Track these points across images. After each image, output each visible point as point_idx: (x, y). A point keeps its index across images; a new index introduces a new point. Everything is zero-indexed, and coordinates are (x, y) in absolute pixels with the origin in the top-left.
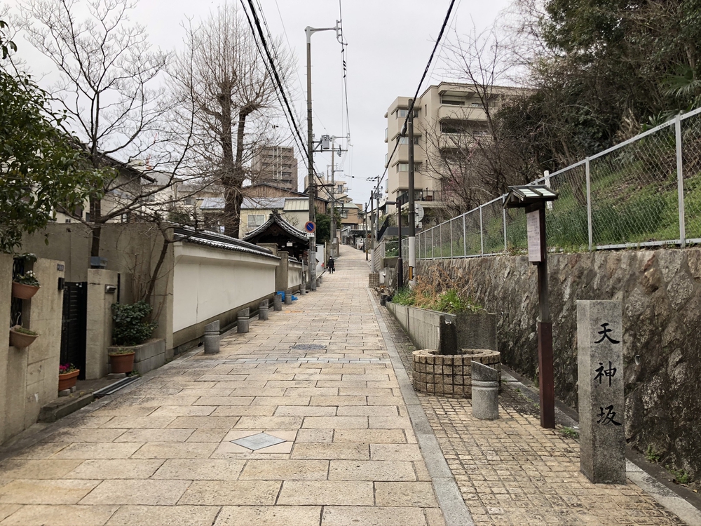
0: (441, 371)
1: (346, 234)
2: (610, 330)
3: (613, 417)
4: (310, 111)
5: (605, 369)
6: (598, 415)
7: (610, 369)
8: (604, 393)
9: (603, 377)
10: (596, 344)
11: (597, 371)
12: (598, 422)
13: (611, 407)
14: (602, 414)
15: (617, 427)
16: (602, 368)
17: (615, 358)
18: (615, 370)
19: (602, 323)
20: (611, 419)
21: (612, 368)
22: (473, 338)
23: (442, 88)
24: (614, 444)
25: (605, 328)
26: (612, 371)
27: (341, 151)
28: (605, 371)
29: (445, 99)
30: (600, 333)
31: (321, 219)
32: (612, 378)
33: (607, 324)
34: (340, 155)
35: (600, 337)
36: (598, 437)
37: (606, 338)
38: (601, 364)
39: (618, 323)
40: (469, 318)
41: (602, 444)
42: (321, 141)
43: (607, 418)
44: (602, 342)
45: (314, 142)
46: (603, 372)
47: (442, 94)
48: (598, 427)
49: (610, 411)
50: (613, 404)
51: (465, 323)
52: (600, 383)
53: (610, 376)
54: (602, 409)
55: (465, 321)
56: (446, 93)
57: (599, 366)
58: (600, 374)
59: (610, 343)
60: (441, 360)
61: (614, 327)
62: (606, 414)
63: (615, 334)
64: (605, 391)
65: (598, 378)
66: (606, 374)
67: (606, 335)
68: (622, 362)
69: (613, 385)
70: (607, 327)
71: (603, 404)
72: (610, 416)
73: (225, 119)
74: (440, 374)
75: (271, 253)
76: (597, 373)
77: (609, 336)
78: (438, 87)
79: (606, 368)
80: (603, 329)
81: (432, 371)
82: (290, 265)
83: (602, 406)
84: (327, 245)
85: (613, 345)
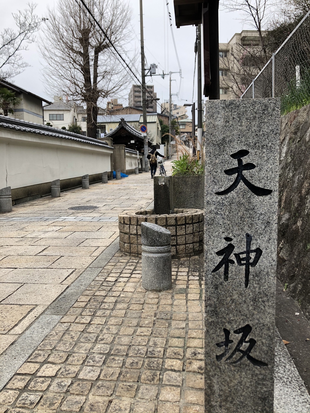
0: (135, 232)
1: (184, 139)
2: (250, 166)
3: (250, 349)
4: (142, 48)
5: (236, 251)
6: (218, 345)
7: (248, 252)
8: (233, 300)
9: (231, 267)
10: (220, 197)
11: (219, 253)
12: (219, 358)
13: (246, 330)
14: (228, 341)
15: (257, 369)
16: (230, 248)
17: (260, 226)
18: (259, 252)
19: (235, 151)
20: (246, 353)
21: (253, 248)
22: (193, 199)
23: (243, 35)
24: (249, 402)
25: (240, 162)
26: (253, 255)
27: (164, 75)
28: (237, 256)
29: (245, 43)
30: (229, 172)
31: (164, 128)
32: (251, 269)
33: (244, 153)
34: (163, 78)
35: (227, 181)
36: (216, 387)
37: (241, 184)
38: (228, 239)
39: (270, 149)
40: (190, 180)
41: (226, 400)
42: (150, 68)
43: (237, 349)
44: (233, 194)
45: (145, 70)
46: (232, 257)
47: (243, 39)
48: (218, 367)
49: (244, 337)
50: (250, 323)
51: (186, 185)
52: (226, 278)
53: (248, 265)
54: (227, 332)
55: (186, 183)
56: (246, 39)
57: (223, 245)
58: (226, 262)
59: (250, 193)
60: (136, 220)
61: (261, 158)
62: (236, 342)
63: (263, 174)
64: (235, 297)
65: (222, 269)
66: (239, 260)
67: (241, 177)
68: (275, 235)
69: (253, 283)
70: (245, 160)
71: (230, 322)
72: (245, 346)
73: (85, 56)
74: (134, 235)
75: (107, 144)
76: (219, 259)
77: (249, 178)
78: (240, 34)
79: (240, 248)
80: (235, 163)
81: (128, 231)
82: (127, 154)
83: (228, 327)
84: (167, 144)
85: (257, 199)
